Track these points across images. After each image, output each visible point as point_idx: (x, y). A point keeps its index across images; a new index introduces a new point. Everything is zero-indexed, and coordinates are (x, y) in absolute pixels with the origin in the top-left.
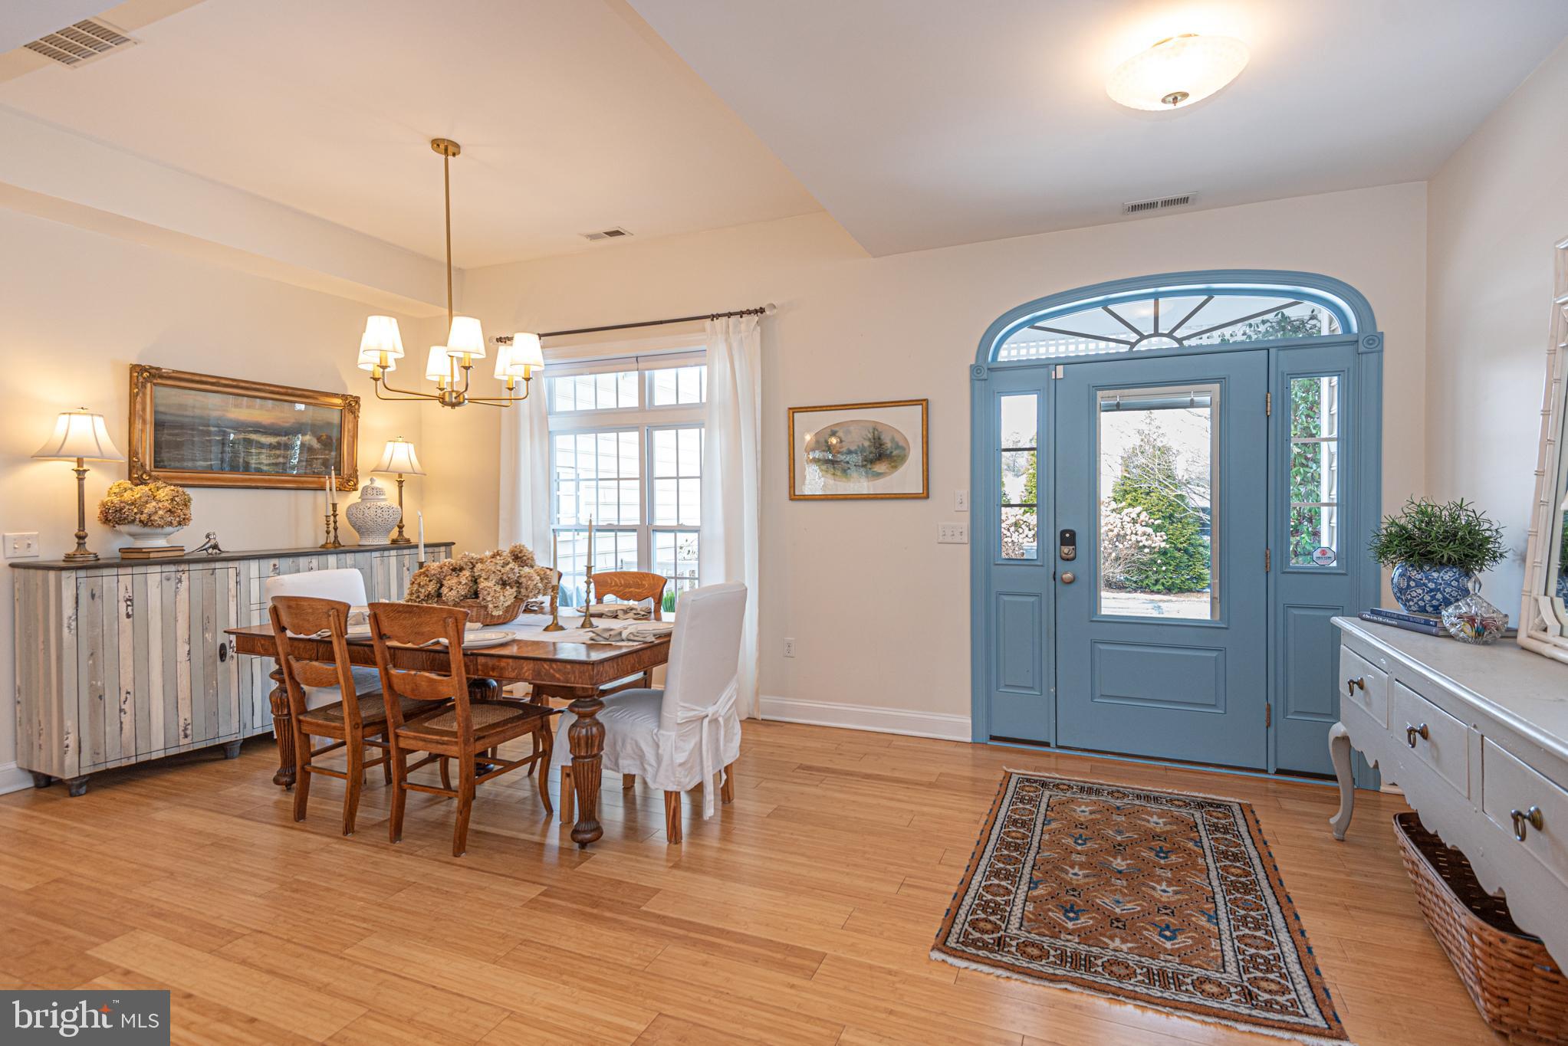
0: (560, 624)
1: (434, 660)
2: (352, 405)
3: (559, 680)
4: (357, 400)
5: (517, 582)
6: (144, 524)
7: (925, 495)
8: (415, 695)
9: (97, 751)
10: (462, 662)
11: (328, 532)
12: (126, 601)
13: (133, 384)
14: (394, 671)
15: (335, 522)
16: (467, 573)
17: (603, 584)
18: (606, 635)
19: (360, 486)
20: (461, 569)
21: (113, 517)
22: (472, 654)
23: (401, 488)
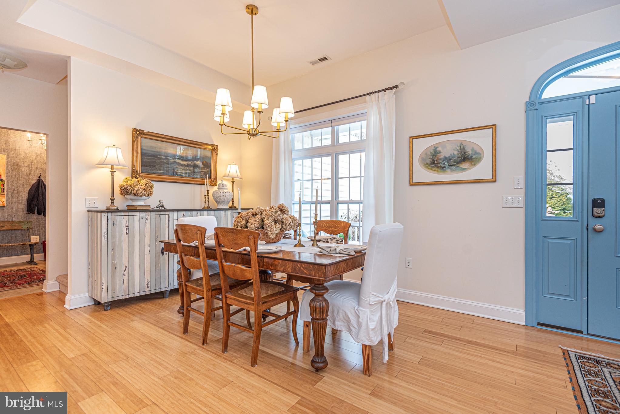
0: (302, 243)
1: (243, 259)
2: (215, 149)
3: (306, 274)
4: (217, 147)
5: (282, 222)
6: (135, 195)
7: (494, 180)
8: (234, 277)
9: (114, 292)
10: (257, 261)
11: (205, 202)
12: (126, 227)
13: (133, 137)
14: (225, 264)
15: (208, 198)
16: (259, 216)
17: (319, 225)
18: (328, 250)
19: (218, 184)
20: (256, 215)
21: (125, 191)
22: (261, 257)
23: (233, 184)
